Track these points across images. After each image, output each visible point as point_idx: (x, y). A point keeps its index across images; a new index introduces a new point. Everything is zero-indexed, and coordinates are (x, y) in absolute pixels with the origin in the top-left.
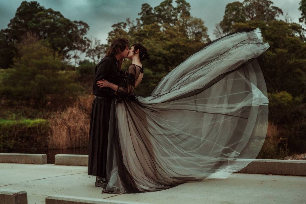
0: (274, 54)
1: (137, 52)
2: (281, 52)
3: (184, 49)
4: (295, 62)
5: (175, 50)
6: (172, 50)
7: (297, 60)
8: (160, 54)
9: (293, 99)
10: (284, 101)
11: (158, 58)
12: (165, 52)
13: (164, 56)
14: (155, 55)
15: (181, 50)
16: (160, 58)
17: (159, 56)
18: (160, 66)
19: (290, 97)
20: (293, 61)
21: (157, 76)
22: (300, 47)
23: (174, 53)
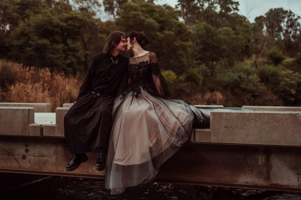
0: (163, 35)
1: (134, 41)
2: (169, 34)
3: (82, 23)
4: (180, 44)
5: (73, 23)
6: (69, 22)
7: (182, 43)
8: (58, 26)
9: (177, 78)
10: (170, 79)
11: (56, 29)
12: (62, 24)
13: (62, 28)
14: (53, 26)
15: (78, 23)
16: (58, 30)
17: (57, 27)
18: (57, 38)
19: (175, 76)
20: (179, 43)
21: (54, 47)
22: (185, 31)
23: (71, 25)
